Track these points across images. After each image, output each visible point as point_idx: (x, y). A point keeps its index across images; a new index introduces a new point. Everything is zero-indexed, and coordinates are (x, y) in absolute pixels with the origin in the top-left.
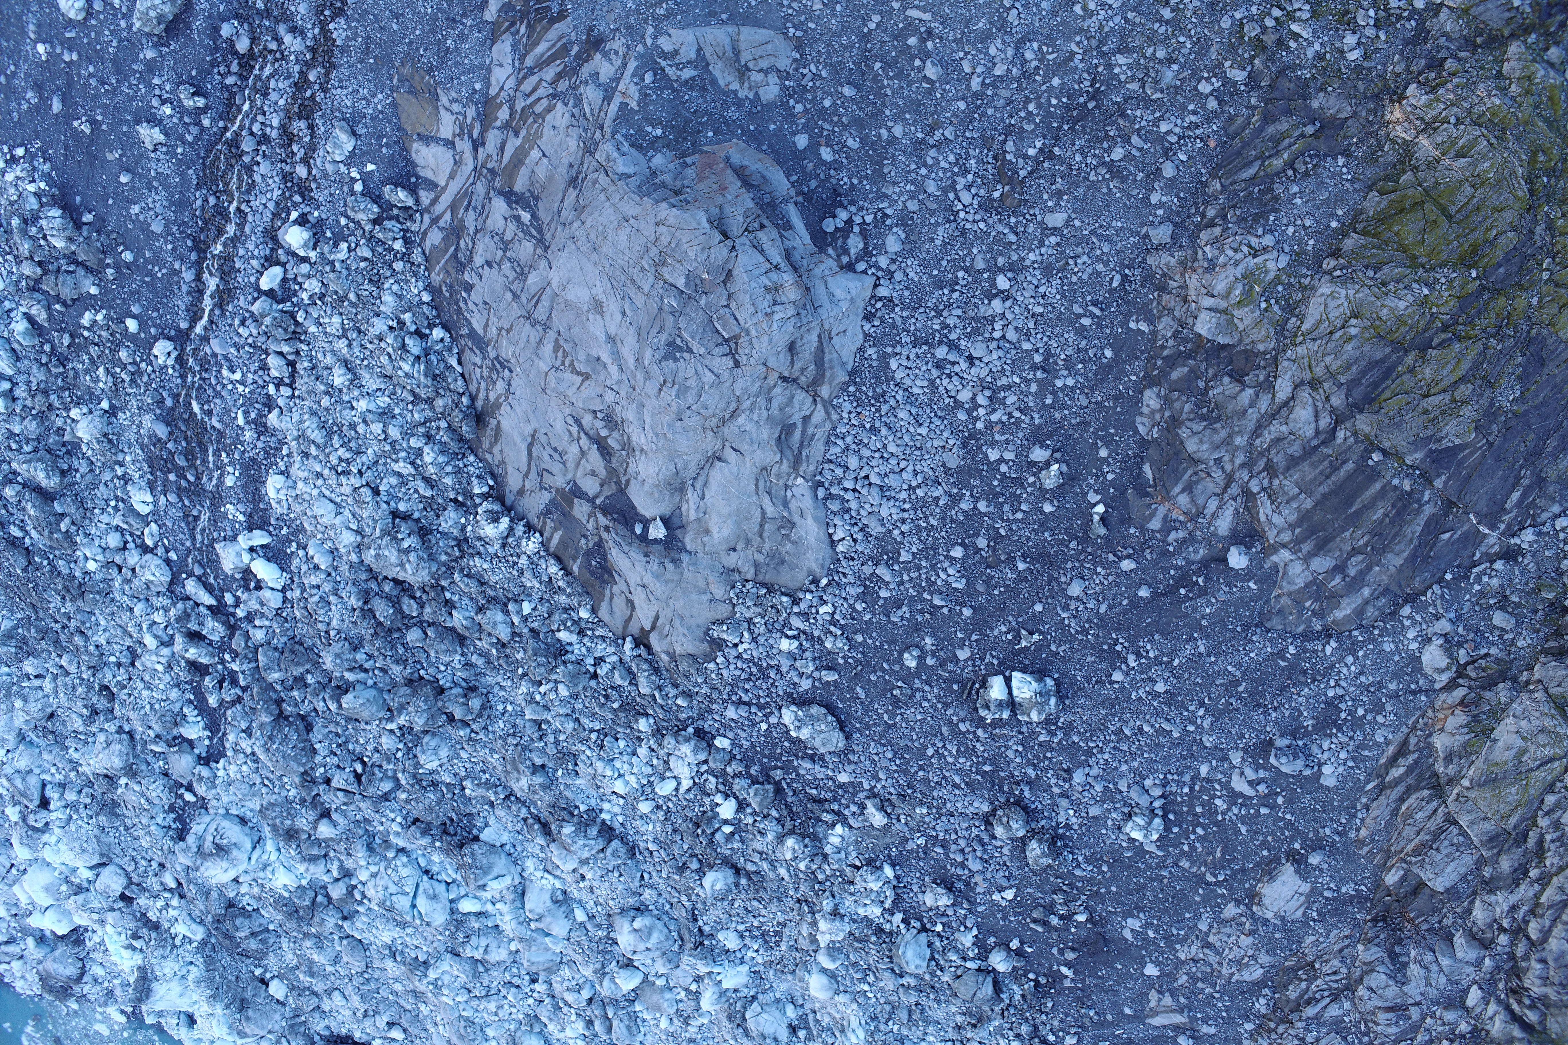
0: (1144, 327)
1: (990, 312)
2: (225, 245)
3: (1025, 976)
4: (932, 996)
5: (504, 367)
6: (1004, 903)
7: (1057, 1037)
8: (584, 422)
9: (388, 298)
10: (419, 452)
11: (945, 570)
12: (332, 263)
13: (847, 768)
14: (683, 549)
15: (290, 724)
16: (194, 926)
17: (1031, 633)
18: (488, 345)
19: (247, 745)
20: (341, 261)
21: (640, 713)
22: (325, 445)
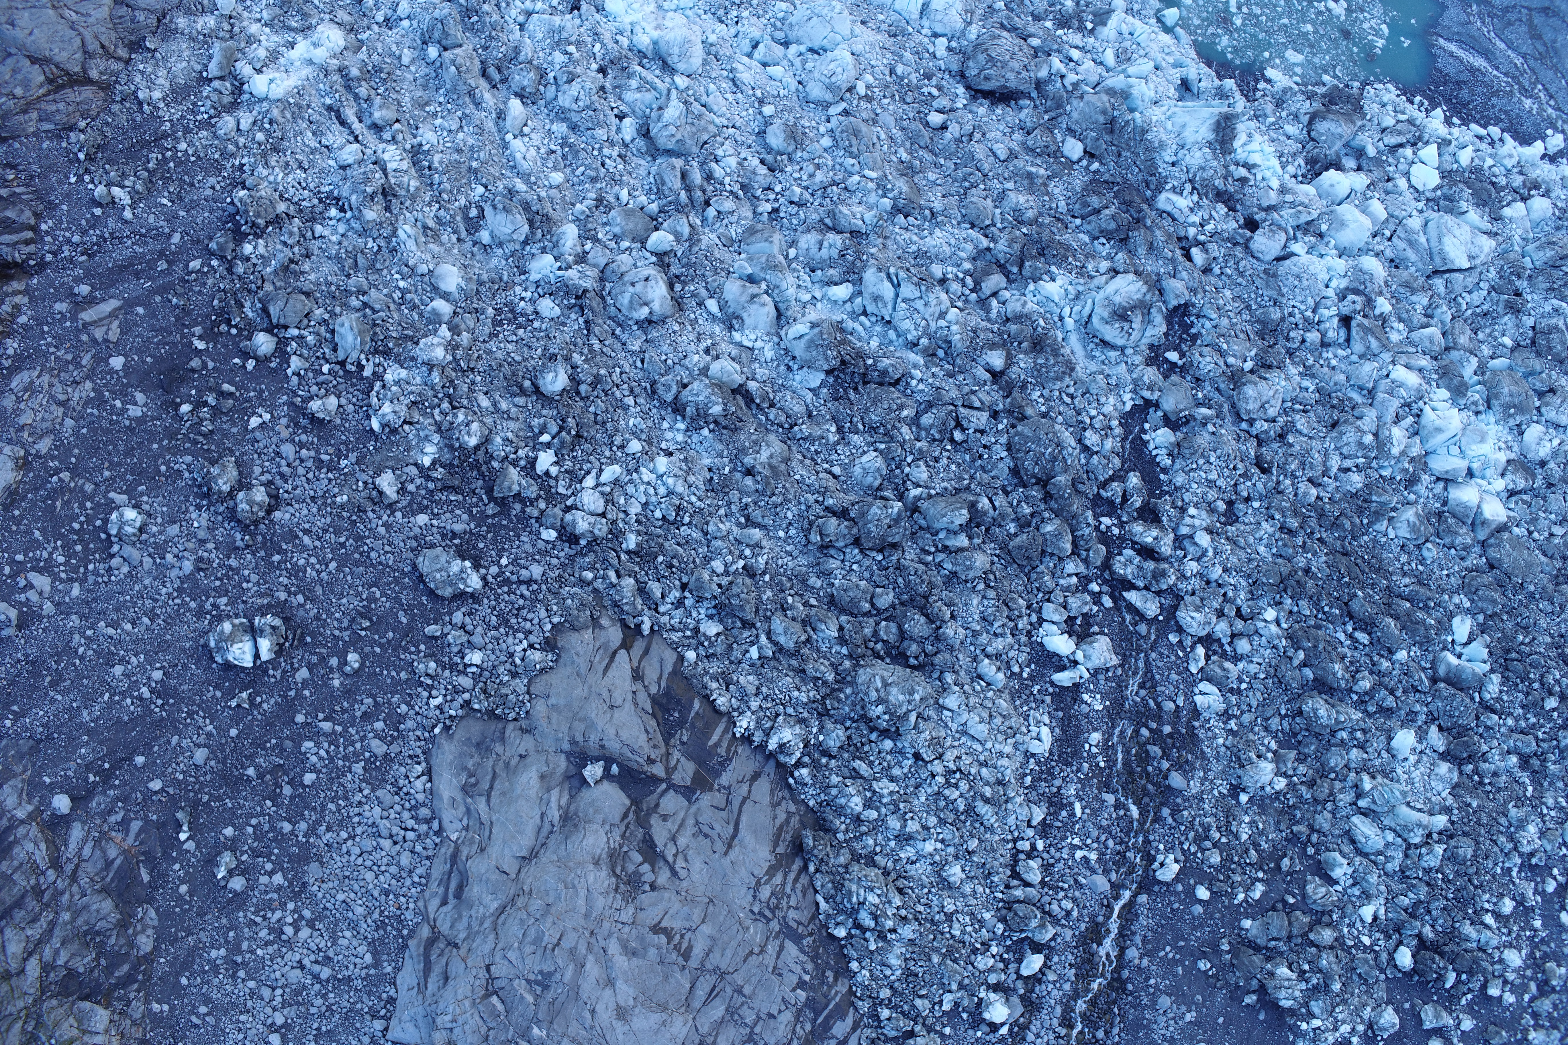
0: (156, 1007)
1: (285, 1012)
2: (1088, 991)
3: (240, 330)
4: (333, 288)
5: (761, 913)
6: (260, 410)
7: (209, 265)
8: (668, 874)
9: (894, 961)
10: (868, 804)
11: (321, 758)
12: (961, 987)
13: (418, 531)
14: (568, 755)
15: (1034, 476)
16: (1169, 208)
17: (239, 706)
18: (780, 933)
19: (1091, 438)
20: (950, 991)
21: (635, 553)
22: (974, 798)
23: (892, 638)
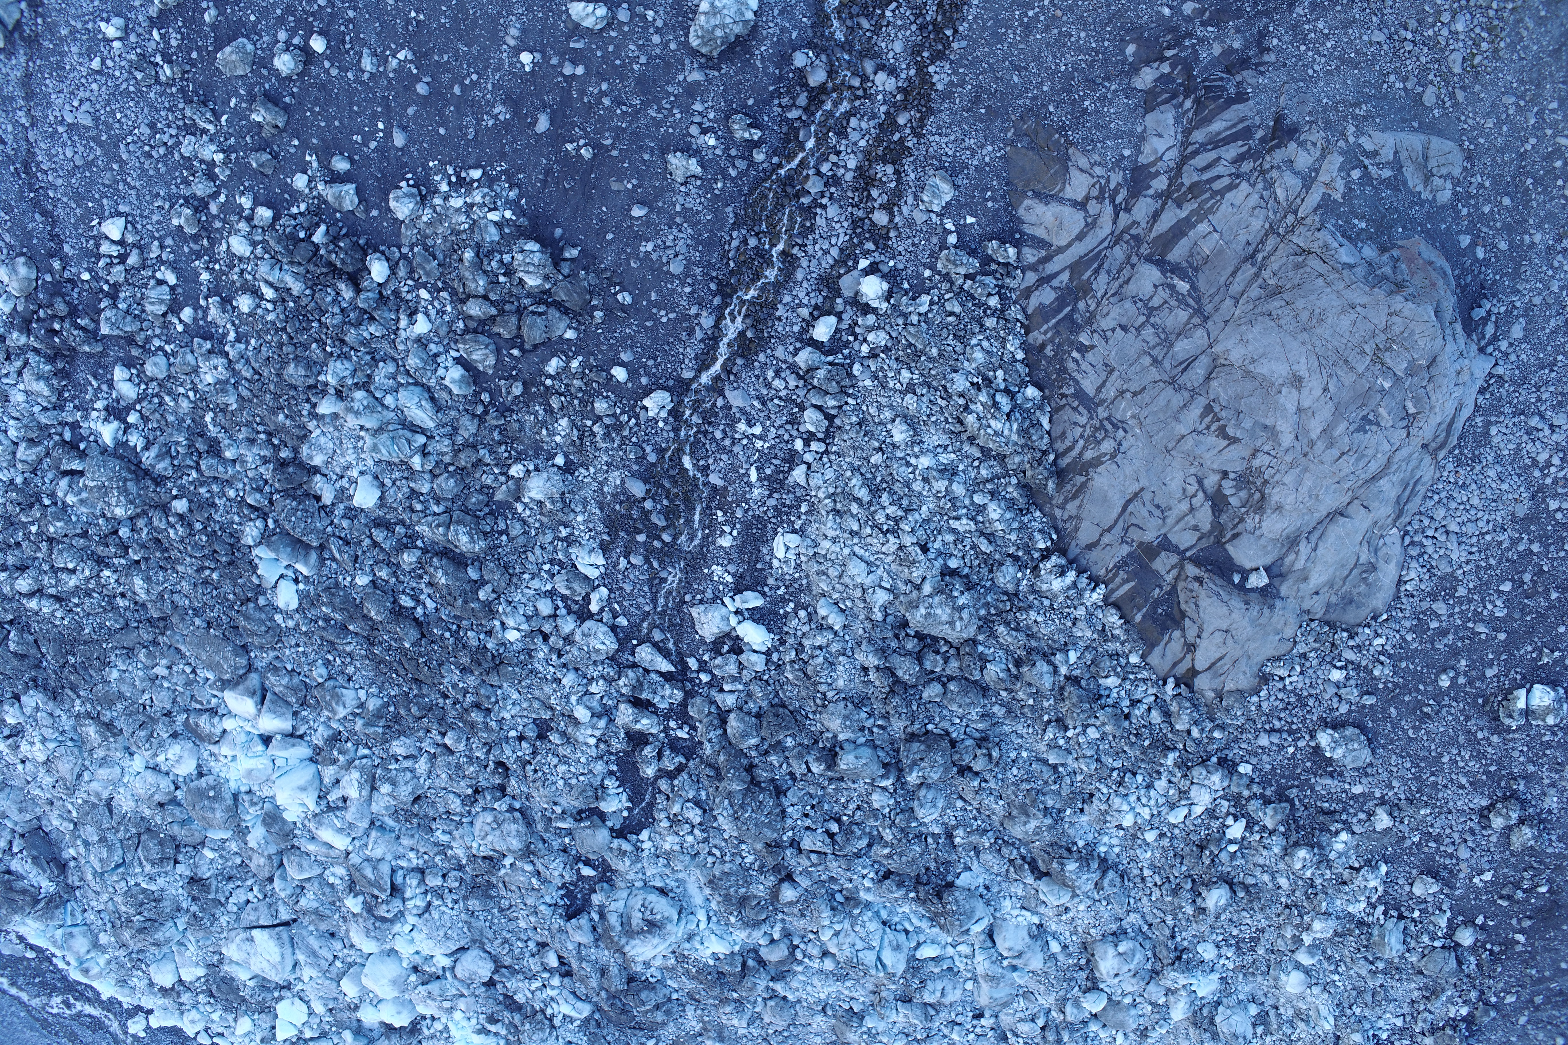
2: (762, 290)
4: (1396, 977)
5: (1116, 428)
6: (1481, 885)
7: (1499, 997)
8: (1206, 483)
9: (977, 355)
10: (982, 510)
11: (1492, 602)
12: (906, 316)
13: (1364, 782)
14: (1278, 597)
15: (762, 790)
16: (579, 1004)
17: (1552, 651)
18: (1098, 405)
19: (694, 815)
20: (920, 314)
21: (1168, 749)
22: (870, 503)
23: (931, 656)
